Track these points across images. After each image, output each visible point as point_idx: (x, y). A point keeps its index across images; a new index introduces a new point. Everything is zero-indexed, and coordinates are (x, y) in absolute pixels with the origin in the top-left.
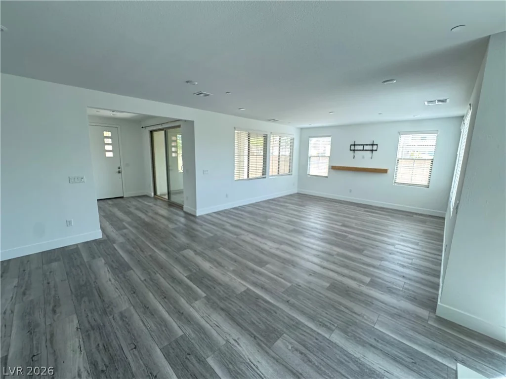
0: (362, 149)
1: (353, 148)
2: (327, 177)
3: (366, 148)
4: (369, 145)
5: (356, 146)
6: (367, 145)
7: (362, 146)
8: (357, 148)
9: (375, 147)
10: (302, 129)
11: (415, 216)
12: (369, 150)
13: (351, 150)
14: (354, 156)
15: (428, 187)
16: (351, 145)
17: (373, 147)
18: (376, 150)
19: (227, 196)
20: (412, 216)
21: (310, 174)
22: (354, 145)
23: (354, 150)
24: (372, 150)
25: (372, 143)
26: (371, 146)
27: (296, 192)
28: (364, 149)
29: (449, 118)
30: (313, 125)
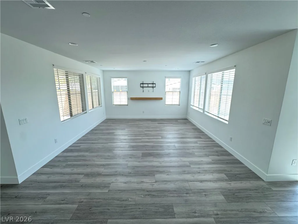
0: (147, 86)
1: (142, 85)
2: (127, 105)
3: (150, 85)
4: (151, 84)
5: (144, 85)
6: (150, 84)
7: (147, 85)
8: (145, 85)
9: (154, 85)
10: (103, 71)
11: (178, 121)
12: (151, 87)
13: (141, 87)
14: (143, 91)
15: (179, 105)
16: (141, 84)
17: (153, 85)
18: (155, 87)
19: (56, 141)
20: (177, 121)
21: (114, 104)
22: (143, 84)
23: (143, 87)
24: (153, 87)
25: (153, 83)
26: (152, 85)
27: (106, 118)
28: (149, 86)
29: (185, 71)
30: (116, 69)
